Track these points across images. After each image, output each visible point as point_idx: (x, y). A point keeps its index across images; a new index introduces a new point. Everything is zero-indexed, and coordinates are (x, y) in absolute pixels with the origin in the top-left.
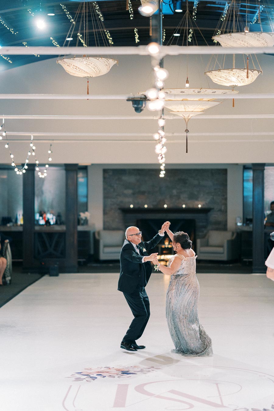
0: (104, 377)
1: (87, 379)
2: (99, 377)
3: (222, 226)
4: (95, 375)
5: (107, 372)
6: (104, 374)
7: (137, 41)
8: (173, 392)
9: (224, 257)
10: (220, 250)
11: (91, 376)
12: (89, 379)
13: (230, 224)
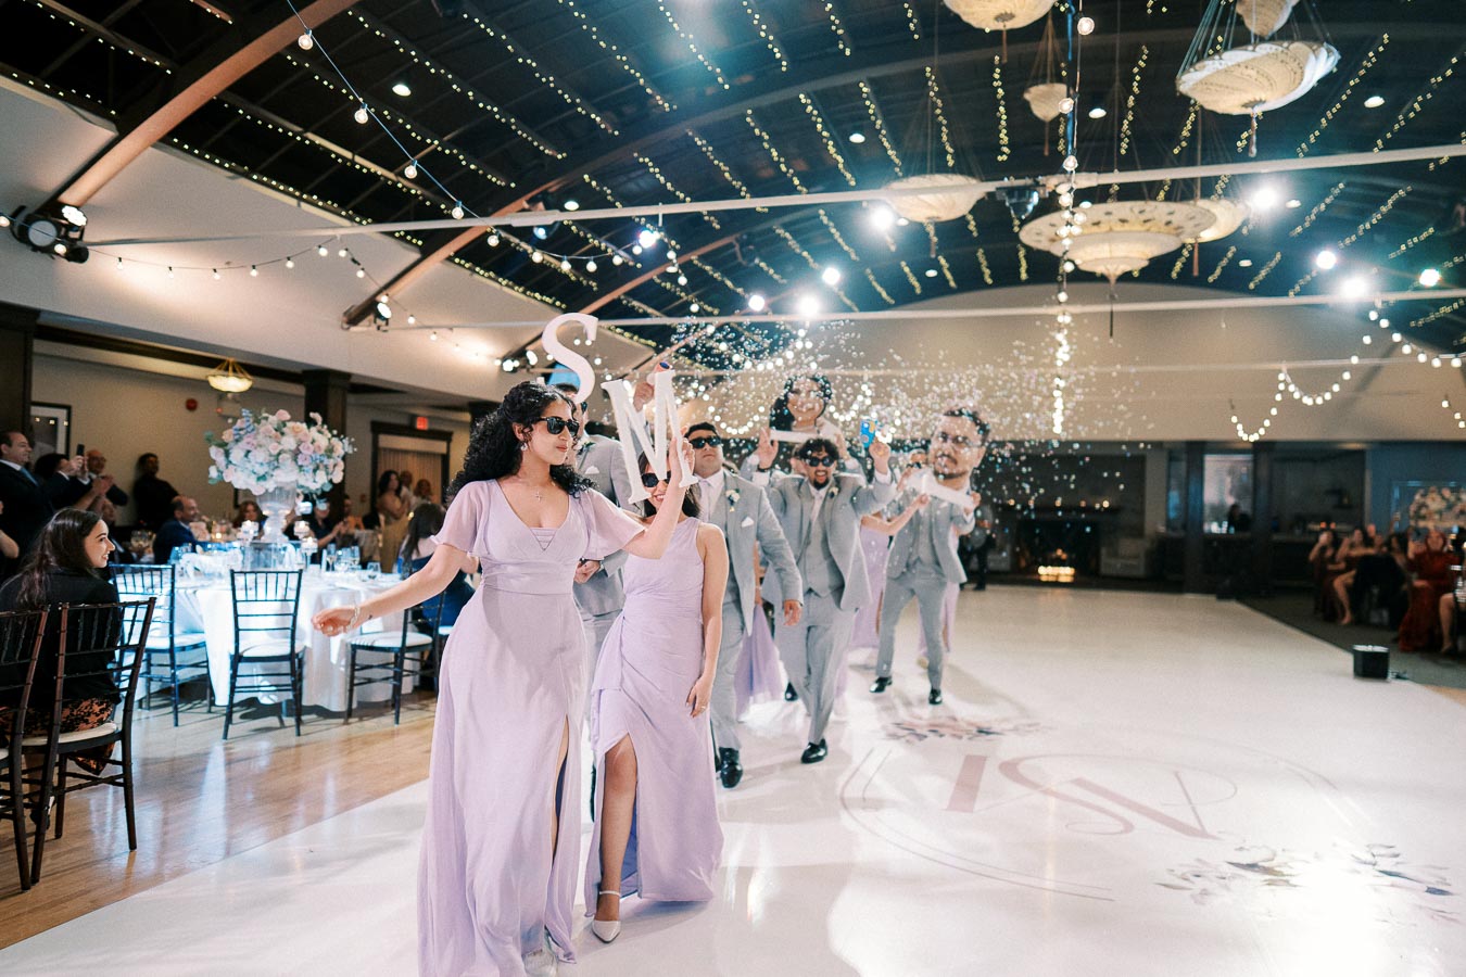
0: (941, 736)
1: (908, 738)
2: (931, 735)
3: (1138, 531)
4: (924, 731)
5: (948, 727)
6: (942, 730)
7: (1024, 276)
8: (1079, 782)
9: (1141, 571)
10: (1134, 562)
11: (919, 731)
12: (912, 738)
13: (1149, 529)
